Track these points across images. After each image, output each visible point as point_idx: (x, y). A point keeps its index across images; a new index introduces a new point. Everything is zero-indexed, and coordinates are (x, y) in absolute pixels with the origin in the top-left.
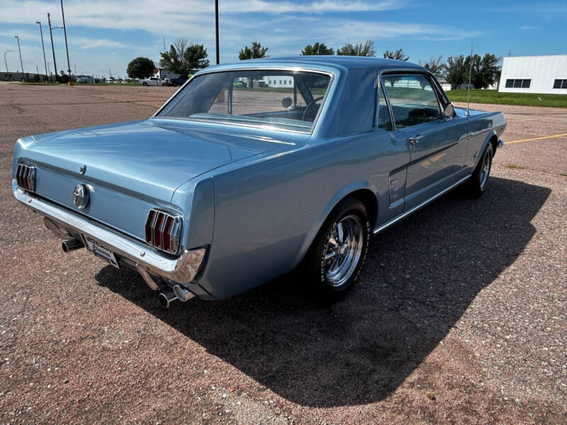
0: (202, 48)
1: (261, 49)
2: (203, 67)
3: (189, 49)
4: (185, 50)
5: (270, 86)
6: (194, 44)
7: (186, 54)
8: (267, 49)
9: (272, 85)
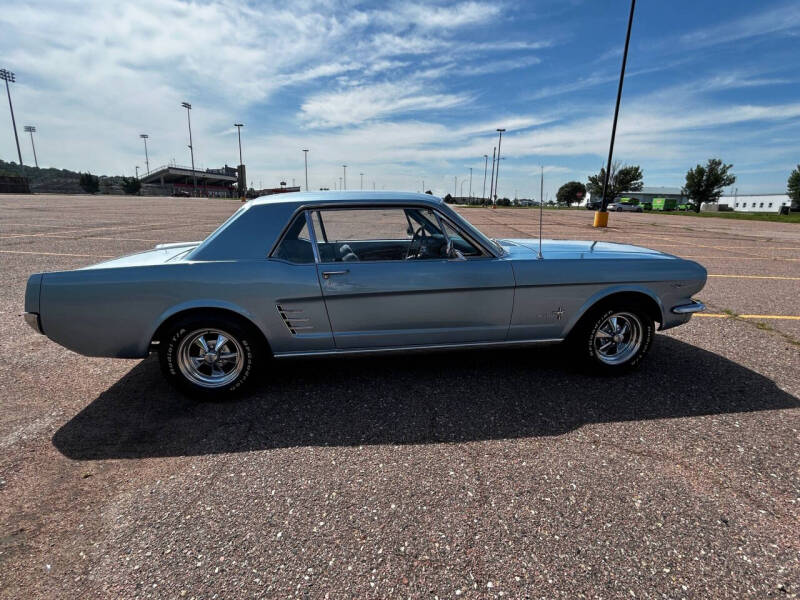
0: (637, 169)
1: (721, 166)
2: (635, 189)
3: (621, 172)
4: (616, 173)
5: (736, 209)
6: (629, 166)
7: (616, 177)
8: (731, 166)
9: (740, 209)
